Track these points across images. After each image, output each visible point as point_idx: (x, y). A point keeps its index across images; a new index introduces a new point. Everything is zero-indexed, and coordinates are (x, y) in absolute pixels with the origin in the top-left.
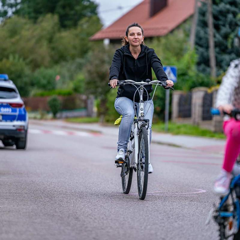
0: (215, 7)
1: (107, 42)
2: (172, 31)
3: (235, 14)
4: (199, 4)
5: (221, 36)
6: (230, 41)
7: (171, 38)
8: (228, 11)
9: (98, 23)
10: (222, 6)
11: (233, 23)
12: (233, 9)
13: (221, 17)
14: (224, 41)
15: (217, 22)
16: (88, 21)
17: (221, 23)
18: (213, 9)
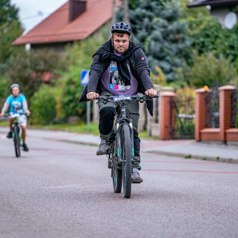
0: (131, 11)
1: (28, 47)
2: (92, 35)
3: (150, 18)
4: (117, 9)
5: (139, 39)
6: (147, 44)
7: (91, 41)
8: (144, 16)
9: (19, 28)
10: (139, 11)
11: (149, 27)
12: (149, 13)
13: (137, 21)
14: (142, 44)
15: (134, 26)
16: (8, 26)
17: (137, 27)
18: (130, 13)
